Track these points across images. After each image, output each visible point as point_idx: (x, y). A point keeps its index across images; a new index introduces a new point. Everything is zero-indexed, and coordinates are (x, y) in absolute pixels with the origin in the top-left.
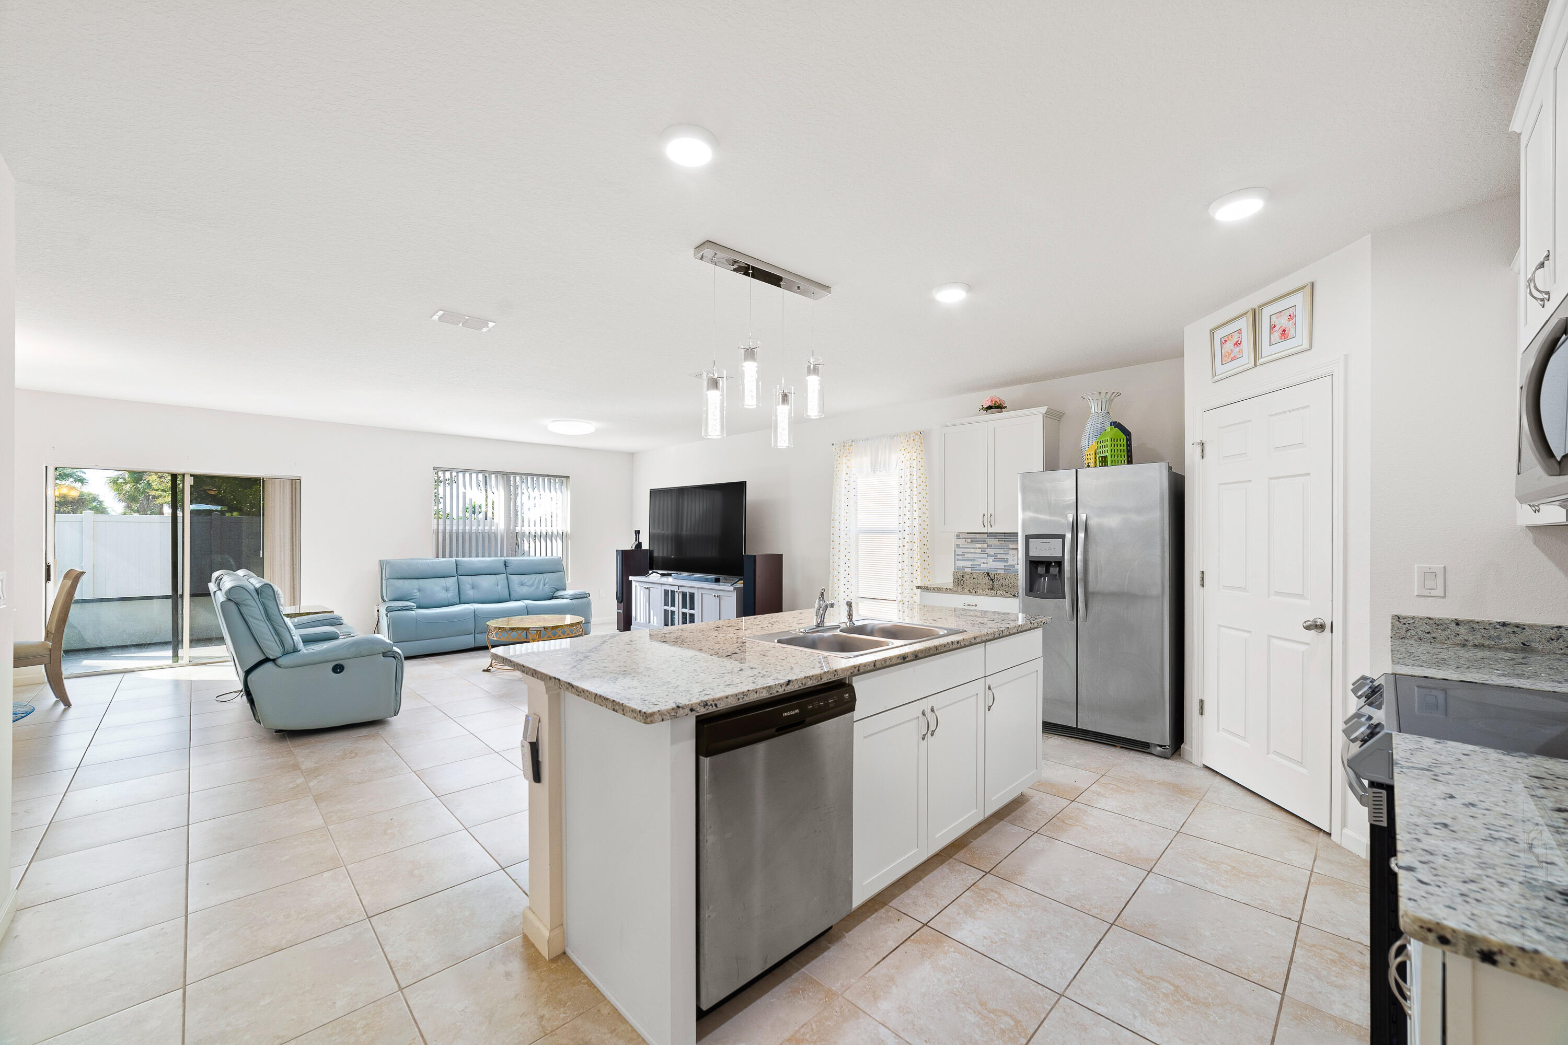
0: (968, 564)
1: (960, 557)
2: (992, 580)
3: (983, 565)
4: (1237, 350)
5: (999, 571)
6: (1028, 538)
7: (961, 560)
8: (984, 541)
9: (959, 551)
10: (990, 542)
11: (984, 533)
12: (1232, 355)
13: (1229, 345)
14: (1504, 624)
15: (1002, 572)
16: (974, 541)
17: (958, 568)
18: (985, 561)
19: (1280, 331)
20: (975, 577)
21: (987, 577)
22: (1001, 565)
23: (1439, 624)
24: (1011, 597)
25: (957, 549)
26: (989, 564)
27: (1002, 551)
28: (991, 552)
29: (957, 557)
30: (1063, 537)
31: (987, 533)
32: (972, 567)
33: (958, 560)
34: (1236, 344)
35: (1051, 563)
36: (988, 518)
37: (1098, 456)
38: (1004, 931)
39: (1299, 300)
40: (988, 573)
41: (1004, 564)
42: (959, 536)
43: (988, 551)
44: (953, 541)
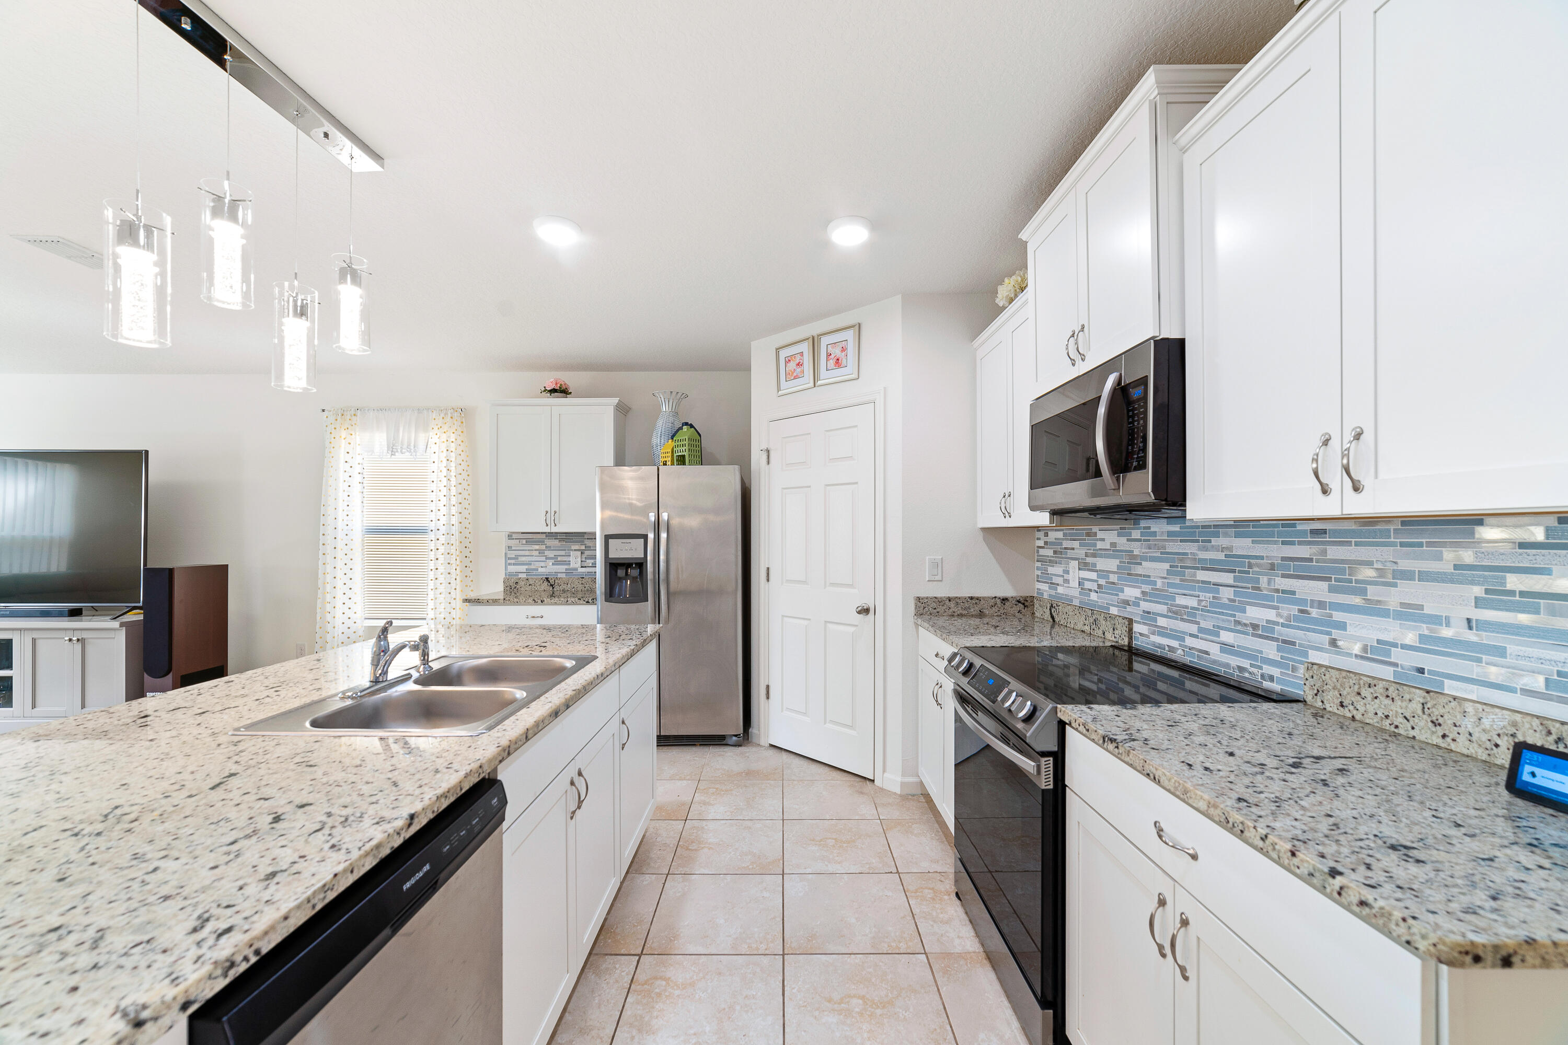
0: (523, 568)
1: (513, 561)
2: (552, 585)
3: (540, 570)
4: (799, 370)
5: (559, 576)
6: (607, 538)
7: (514, 564)
8: (541, 542)
9: (512, 554)
10: (550, 542)
11: (542, 533)
12: (795, 374)
13: (792, 365)
14: (972, 598)
15: (563, 576)
16: (529, 542)
17: (511, 574)
18: (543, 564)
19: (835, 360)
20: (531, 583)
21: (546, 583)
22: (562, 568)
23: (939, 601)
25: (508, 552)
26: (549, 568)
27: (563, 553)
28: (551, 554)
29: (509, 561)
30: (645, 537)
31: (545, 533)
32: (528, 572)
33: (510, 564)
34: (798, 364)
35: (632, 564)
36: (552, 516)
37: (675, 455)
38: (692, 1032)
39: (849, 335)
40: (547, 579)
41: (566, 567)
42: (511, 536)
43: (547, 553)
44: (504, 542)
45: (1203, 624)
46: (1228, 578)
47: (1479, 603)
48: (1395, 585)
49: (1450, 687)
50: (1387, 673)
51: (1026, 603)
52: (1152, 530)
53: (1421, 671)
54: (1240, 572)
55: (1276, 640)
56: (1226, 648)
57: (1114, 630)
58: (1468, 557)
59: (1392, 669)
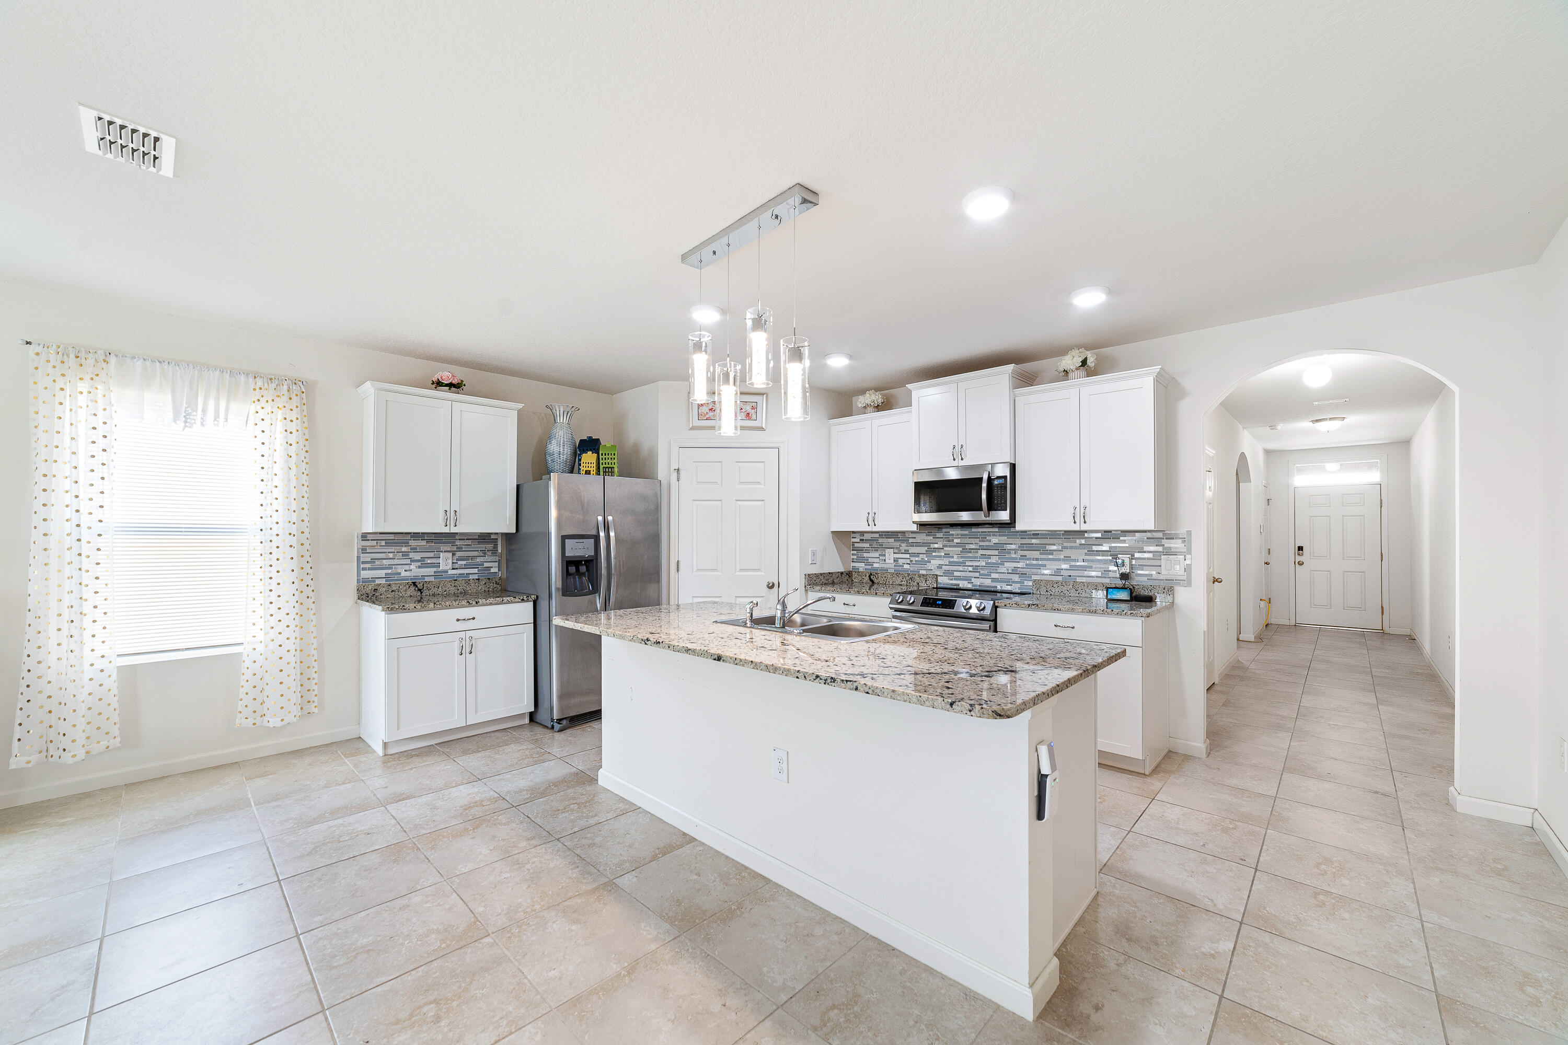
0: (382, 573)
1: (368, 565)
2: (420, 590)
3: (403, 574)
4: (711, 414)
5: (427, 579)
7: (370, 569)
8: (406, 544)
9: (366, 557)
10: (412, 543)
11: (406, 533)
12: (707, 416)
13: (704, 409)
14: (829, 573)
15: (432, 579)
16: (389, 543)
17: (365, 580)
18: (407, 567)
19: (746, 413)
20: (394, 588)
21: (413, 588)
22: (431, 571)
23: (817, 575)
24: (520, 602)
25: (362, 555)
26: (414, 571)
27: (432, 555)
28: (417, 556)
29: (362, 566)
31: (410, 533)
32: (387, 577)
33: (364, 569)
34: (711, 410)
36: (449, 516)
39: (759, 399)
40: (414, 583)
41: (435, 569)
42: (366, 537)
43: (412, 555)
44: (356, 544)
45: (982, 572)
46: (996, 552)
47: (1086, 554)
48: (1062, 551)
49: (1079, 580)
50: (1060, 578)
51: (849, 574)
52: (951, 533)
53: (1070, 576)
54: (1001, 550)
55: (1019, 574)
56: (994, 580)
57: (926, 581)
58: (1083, 542)
59: (1061, 577)
